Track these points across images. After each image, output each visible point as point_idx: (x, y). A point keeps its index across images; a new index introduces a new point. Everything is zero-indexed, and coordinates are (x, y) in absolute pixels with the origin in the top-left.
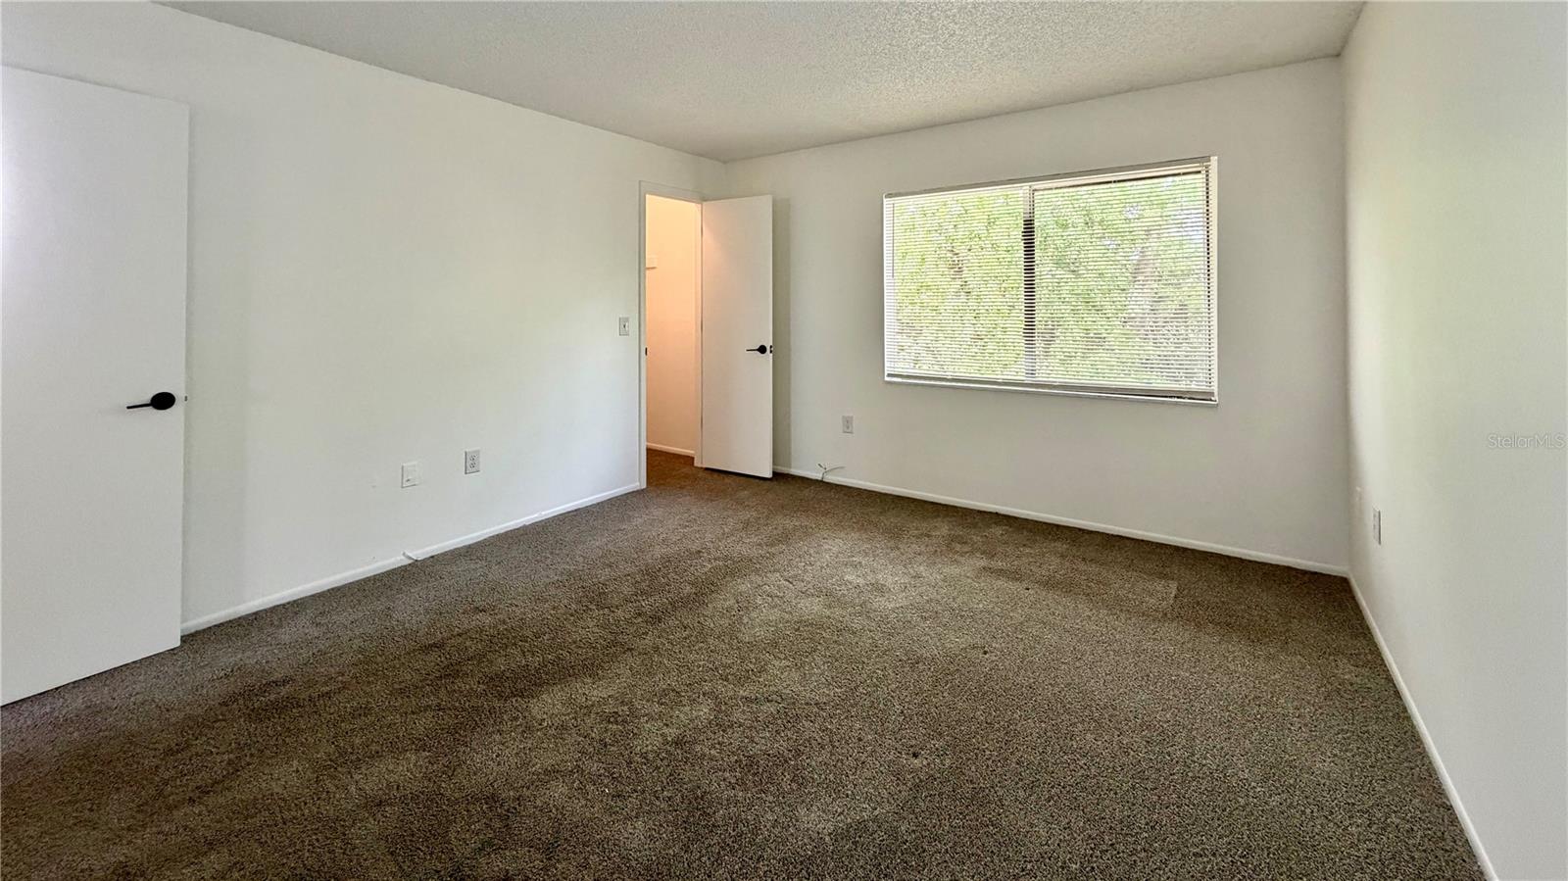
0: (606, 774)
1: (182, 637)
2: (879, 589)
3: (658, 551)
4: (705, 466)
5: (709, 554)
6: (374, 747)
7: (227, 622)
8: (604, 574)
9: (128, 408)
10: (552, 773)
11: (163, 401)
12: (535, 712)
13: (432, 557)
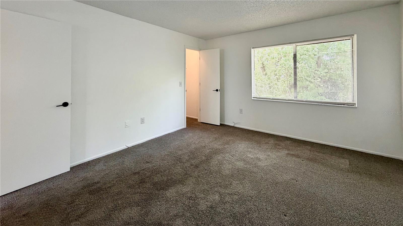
0: (192, 217)
1: (70, 168)
2: (259, 159)
3: (193, 146)
4: (201, 122)
5: (208, 147)
6: (124, 205)
7: (81, 164)
8: (180, 153)
9: (57, 106)
10: (176, 216)
11: (65, 104)
12: (168, 195)
13: (133, 146)
